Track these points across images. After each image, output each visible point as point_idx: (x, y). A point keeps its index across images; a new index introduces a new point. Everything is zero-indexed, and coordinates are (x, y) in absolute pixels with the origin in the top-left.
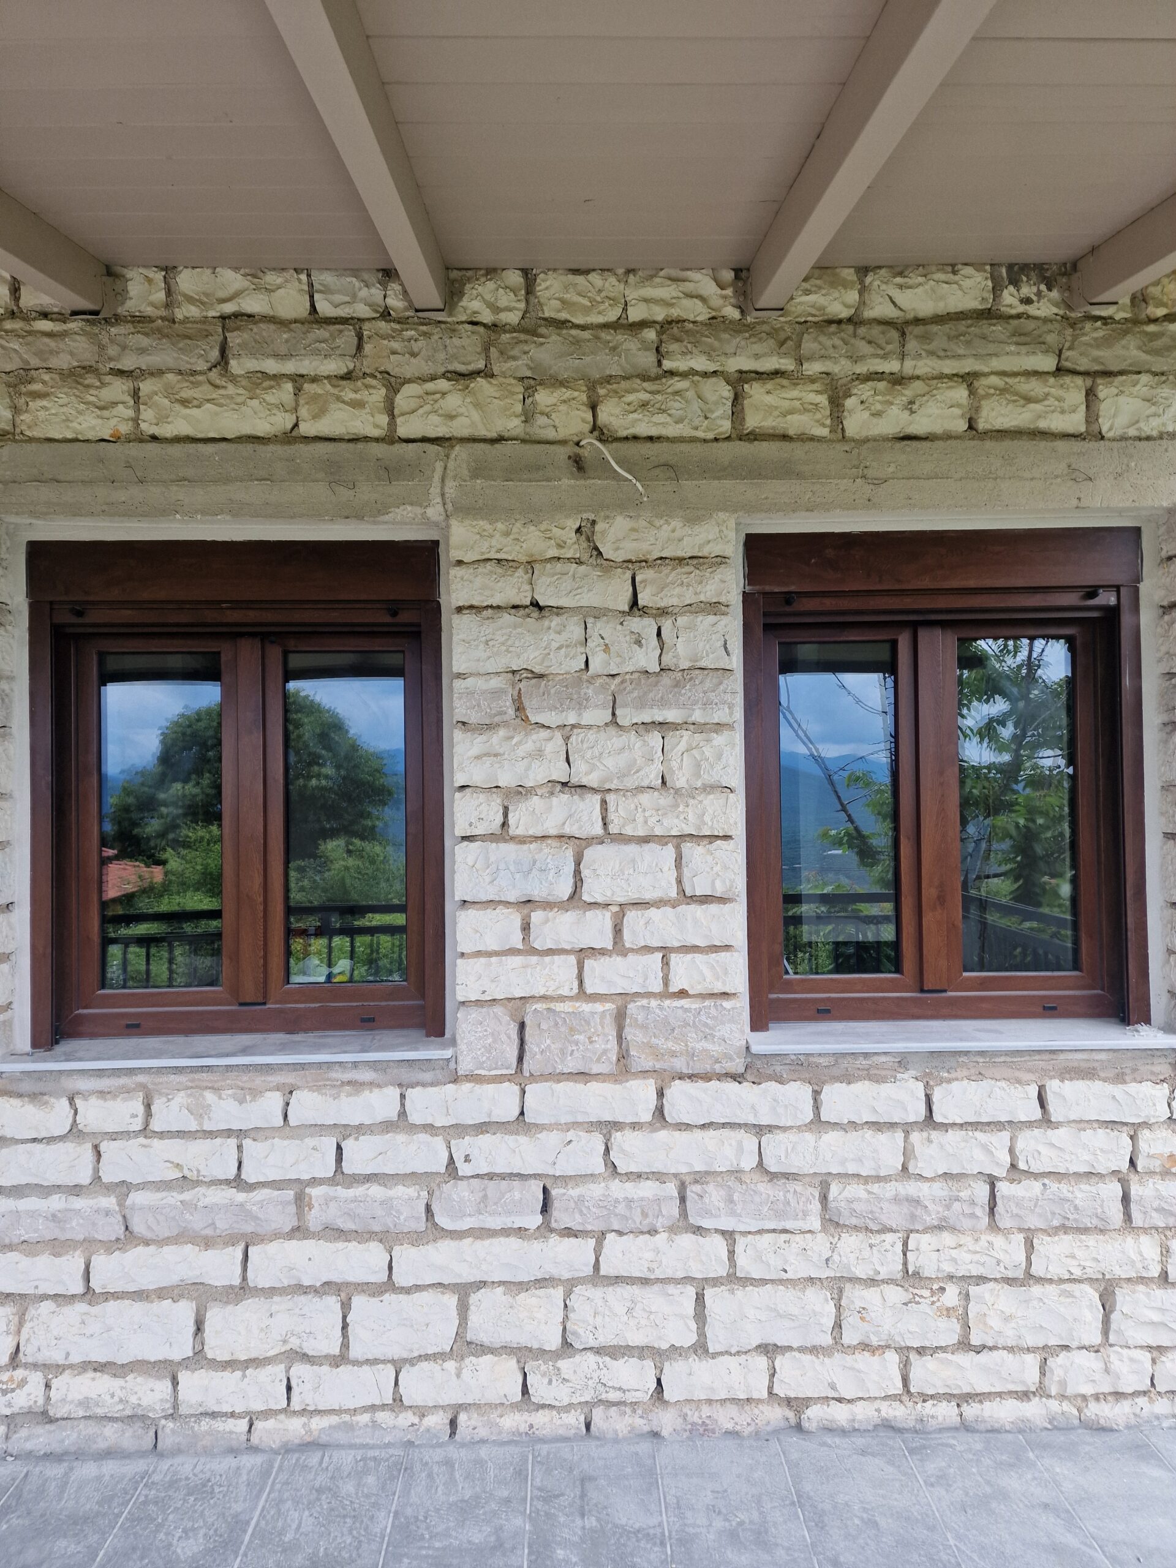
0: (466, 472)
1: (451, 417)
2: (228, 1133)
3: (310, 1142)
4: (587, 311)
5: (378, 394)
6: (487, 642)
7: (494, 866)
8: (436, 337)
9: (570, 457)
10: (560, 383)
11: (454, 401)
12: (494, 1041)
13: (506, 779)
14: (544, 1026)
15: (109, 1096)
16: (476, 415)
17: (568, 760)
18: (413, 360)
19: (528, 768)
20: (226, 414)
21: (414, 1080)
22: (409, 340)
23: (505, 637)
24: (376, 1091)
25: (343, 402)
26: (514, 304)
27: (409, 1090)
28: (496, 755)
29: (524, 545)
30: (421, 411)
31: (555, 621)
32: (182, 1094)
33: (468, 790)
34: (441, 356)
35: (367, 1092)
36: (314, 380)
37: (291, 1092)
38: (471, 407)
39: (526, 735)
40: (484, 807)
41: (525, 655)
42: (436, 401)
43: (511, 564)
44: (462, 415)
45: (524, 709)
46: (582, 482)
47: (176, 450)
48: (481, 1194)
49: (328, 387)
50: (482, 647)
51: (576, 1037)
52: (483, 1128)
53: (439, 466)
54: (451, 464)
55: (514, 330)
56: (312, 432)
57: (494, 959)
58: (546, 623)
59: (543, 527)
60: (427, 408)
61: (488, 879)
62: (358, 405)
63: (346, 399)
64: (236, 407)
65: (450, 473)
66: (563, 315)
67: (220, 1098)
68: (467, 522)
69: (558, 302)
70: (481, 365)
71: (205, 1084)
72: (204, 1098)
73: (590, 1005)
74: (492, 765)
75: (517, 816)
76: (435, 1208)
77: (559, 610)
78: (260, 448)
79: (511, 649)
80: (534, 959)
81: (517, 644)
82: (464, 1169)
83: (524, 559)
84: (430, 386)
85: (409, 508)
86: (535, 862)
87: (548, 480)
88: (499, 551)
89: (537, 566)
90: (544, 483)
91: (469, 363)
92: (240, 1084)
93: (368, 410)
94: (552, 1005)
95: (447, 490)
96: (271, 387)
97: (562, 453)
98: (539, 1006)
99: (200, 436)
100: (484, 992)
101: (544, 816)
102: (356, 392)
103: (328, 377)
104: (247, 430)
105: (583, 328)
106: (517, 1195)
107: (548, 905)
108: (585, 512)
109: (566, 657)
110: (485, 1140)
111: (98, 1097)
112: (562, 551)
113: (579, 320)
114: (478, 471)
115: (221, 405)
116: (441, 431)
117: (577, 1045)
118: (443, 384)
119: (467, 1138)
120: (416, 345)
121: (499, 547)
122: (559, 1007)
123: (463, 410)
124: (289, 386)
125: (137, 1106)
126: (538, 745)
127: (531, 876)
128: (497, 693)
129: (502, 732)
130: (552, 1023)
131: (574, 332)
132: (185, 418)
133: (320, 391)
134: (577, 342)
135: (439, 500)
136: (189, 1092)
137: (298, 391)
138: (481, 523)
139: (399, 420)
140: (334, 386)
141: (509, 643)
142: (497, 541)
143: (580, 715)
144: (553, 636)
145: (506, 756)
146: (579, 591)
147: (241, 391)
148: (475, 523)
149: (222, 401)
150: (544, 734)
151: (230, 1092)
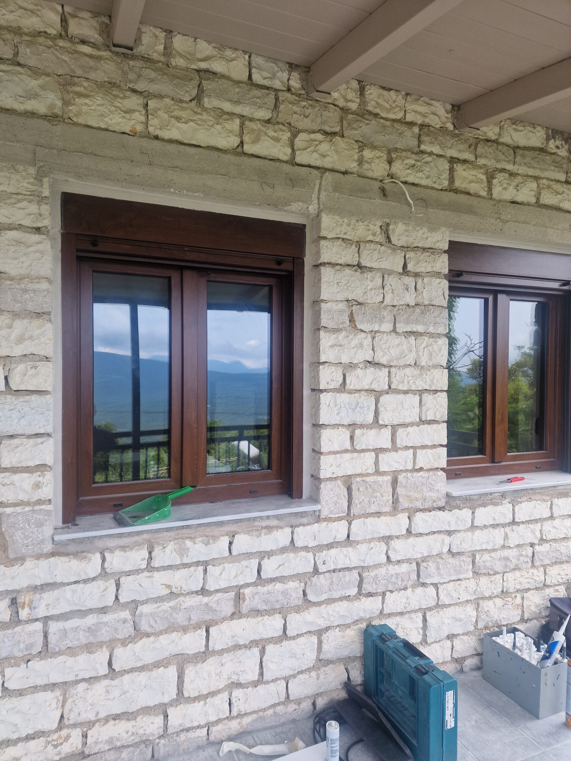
0: (331, 188)
1: (324, 156)
2: (197, 564)
3: (244, 563)
4: (388, 111)
5: (286, 136)
6: (338, 283)
7: (339, 406)
8: (317, 109)
9: (379, 188)
10: (374, 147)
11: (324, 147)
12: (338, 499)
13: (345, 359)
14: (361, 489)
15: (127, 549)
16: (336, 157)
17: (373, 350)
18: (305, 119)
19: (356, 353)
20: (202, 131)
21: (298, 523)
22: (304, 107)
23: (346, 282)
24: (280, 530)
25: (268, 136)
26: (354, 99)
27: (296, 529)
28: (340, 346)
29: (357, 232)
30: (309, 150)
31: (370, 275)
32: (172, 543)
33: (327, 364)
34: (319, 120)
35: (275, 532)
36: (251, 120)
37: (233, 536)
38: (333, 152)
39: (355, 335)
40: (334, 374)
41: (356, 292)
42: (317, 145)
43: (349, 242)
44: (329, 156)
45: (354, 321)
46: (384, 202)
47: (172, 148)
48: (330, 581)
49: (260, 126)
50: (335, 285)
51: (376, 494)
52: (330, 546)
53: (318, 182)
54: (323, 183)
55: (353, 113)
56: (251, 152)
57: (338, 455)
58: (366, 275)
59: (366, 223)
60: (312, 148)
61: (336, 412)
62: (277, 140)
63: (270, 135)
64: (208, 128)
65: (323, 188)
66: (377, 111)
67: (195, 543)
68: (330, 216)
69: (375, 103)
70: (337, 129)
71: (187, 535)
72: (185, 544)
73: (381, 477)
74: (339, 351)
75: (350, 379)
76: (308, 591)
77: (371, 269)
78: (223, 156)
79: (349, 288)
80: (356, 455)
81: (352, 285)
82: (322, 568)
83: (356, 239)
84: (313, 136)
85: (301, 204)
86: (358, 403)
87: (370, 198)
88: (345, 234)
89: (362, 245)
90: (368, 200)
91: (332, 127)
92: (207, 534)
93: (281, 144)
94: (364, 478)
95: (321, 196)
96: (228, 120)
97: (377, 184)
98: (358, 479)
99: (186, 141)
100: (333, 473)
101: (363, 379)
102: (275, 132)
103: (259, 120)
104: (212, 142)
105: (386, 119)
106: (347, 579)
107: (362, 426)
108: (386, 218)
109: (375, 294)
110: (333, 552)
111: (120, 550)
112: (375, 238)
113: (383, 115)
114: (337, 188)
115: (199, 125)
116: (318, 163)
117: (376, 498)
118: (319, 136)
119: (324, 551)
120: (307, 112)
121: (346, 232)
122: (368, 479)
123: (329, 153)
124: (237, 121)
125: (145, 554)
126: (360, 340)
127: (356, 411)
128: (341, 312)
129: (343, 334)
130: (364, 488)
131: (382, 121)
132: (178, 128)
133: (255, 128)
134: (384, 127)
135: (316, 201)
136: (176, 541)
137: (242, 125)
138: (337, 217)
139: (297, 153)
140: (263, 126)
141: (349, 285)
142: (344, 228)
143: (380, 326)
144: (369, 283)
145: (346, 346)
146: (382, 260)
147: (210, 118)
148: (334, 217)
149: (199, 122)
150: (363, 335)
151: (200, 539)
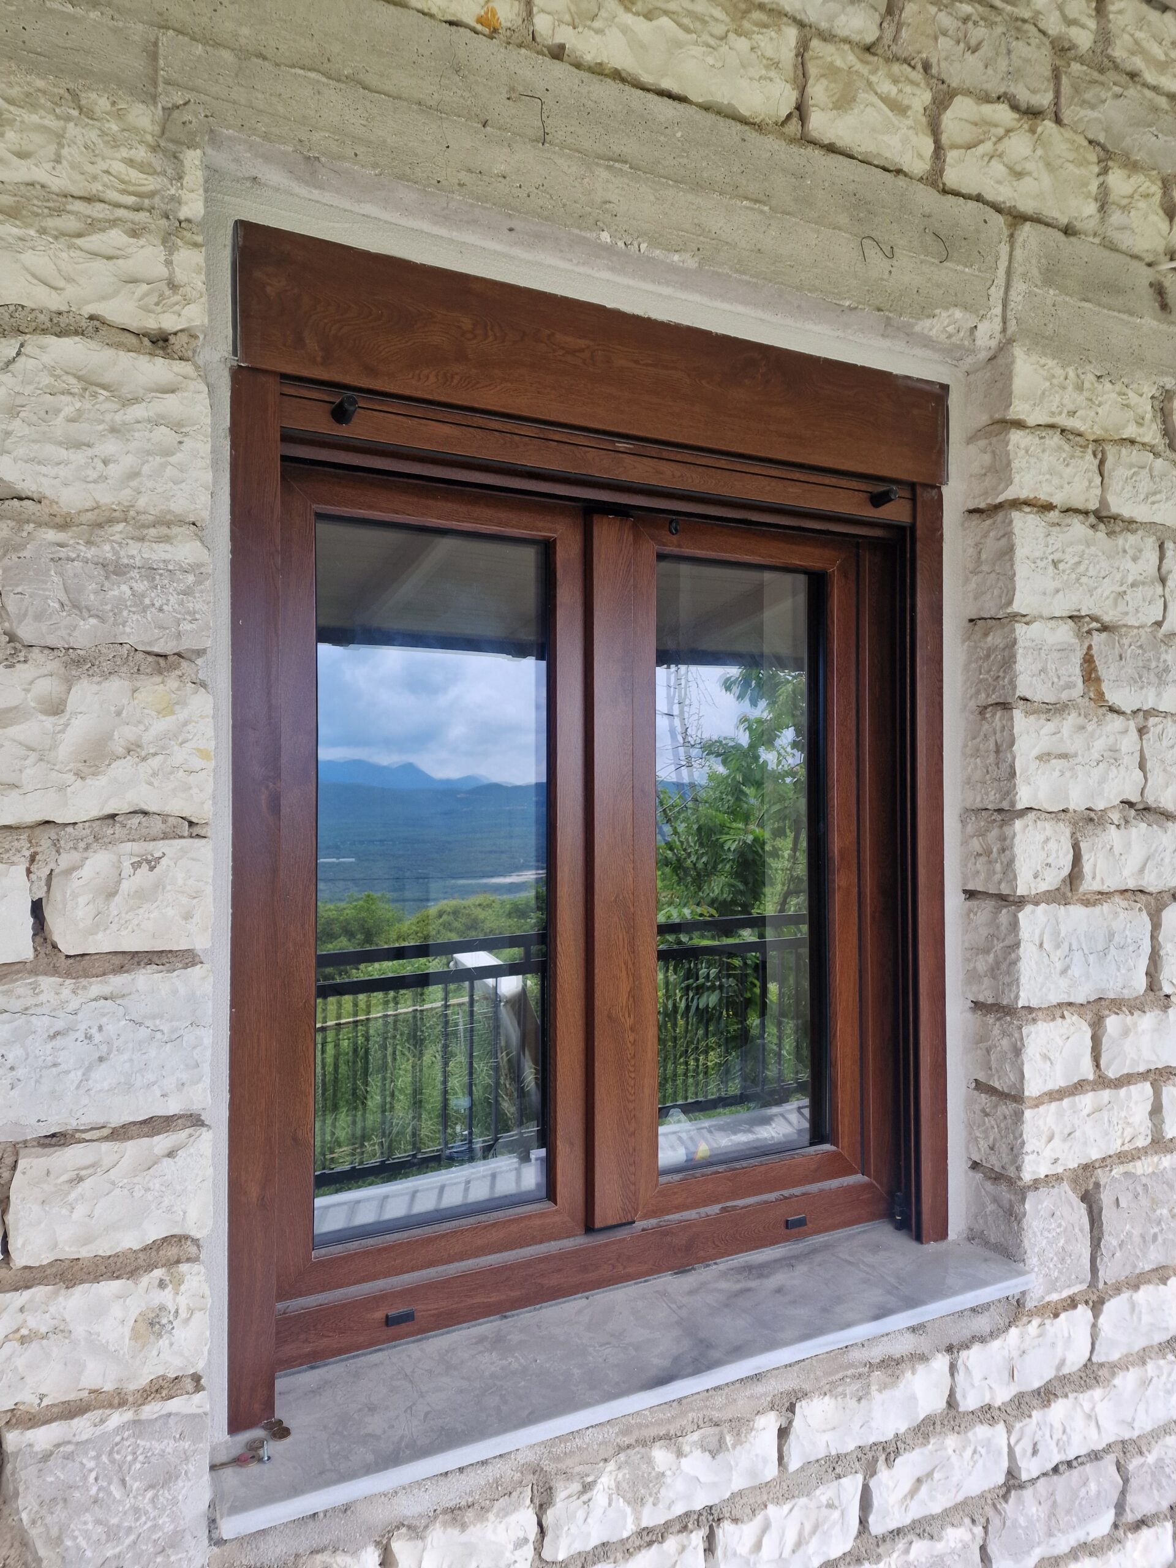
0: (1035, 272)
1: (1019, 175)
2: (683, 1524)
3: (825, 1494)
4: (1162, 67)
5: (920, 98)
6: (1055, 564)
7: (1066, 946)
8: (1000, 29)
9: (1151, 285)
10: (1132, 166)
11: (1019, 146)
12: (1067, 1242)
13: (1077, 801)
14: (1123, 1204)
16: (1046, 180)
17: (1142, 766)
18: (968, 54)
19: (1102, 780)
20: (697, 51)
21: (967, 1334)
22: (966, 20)
23: (1076, 559)
24: (921, 1368)
25: (876, 94)
26: (1084, 20)
27: (964, 1354)
28: (1064, 756)
29: (1100, 410)
30: (981, 149)
31: (1132, 539)
32: (611, 1466)
33: (1032, 816)
34: (1003, 64)
35: (908, 1374)
36: (827, 37)
37: (791, 1409)
38: (1041, 165)
39: (1099, 723)
40: (1052, 845)
41: (1099, 591)
42: (1000, 139)
43: (1078, 439)
44: (1029, 174)
45: (1098, 680)
46: (1164, 327)
47: (607, 92)
48: (1050, 1502)
49: (851, 58)
50: (1051, 568)
51: (1158, 1212)
52: (1046, 1395)
53: (1004, 249)
54: (1018, 253)
55: (1081, 60)
56: (828, 137)
57: (1066, 1102)
58: (1120, 541)
59: (1119, 387)
60: (987, 147)
61: (1059, 966)
62: (899, 108)
63: (879, 91)
64: (712, 42)
65: (1019, 269)
66: (1137, 63)
67: (680, 1454)
68: (1034, 358)
69: (1131, 40)
70: (1044, 100)
71: (653, 1432)
72: (650, 1461)
73: (1169, 1157)
74: (1062, 774)
75: (1092, 861)
76: (992, 1549)
77: (1130, 525)
78: (752, 135)
79: (1084, 580)
80: (1106, 1094)
81: (1091, 572)
82: (1029, 1468)
83: (1099, 433)
84: (988, 110)
85: (958, 314)
86: (1111, 935)
87: (1131, 313)
88: (1072, 414)
89: (1111, 451)
90: (1125, 317)
91: (1034, 92)
92: (716, 1415)
93: (909, 122)
94: (1129, 1167)
95: (1013, 294)
96: (765, 26)
97: (1146, 275)
98: (1118, 1171)
99: (647, 78)
100: (1056, 1160)
101: (1123, 858)
102: (895, 81)
103: (847, 41)
104: (722, 93)
105: (1155, 89)
106: (1093, 1487)
107: (1118, 1005)
108: (1167, 374)
109: (1144, 600)
110: (1059, 1409)
112: (1141, 430)
113: (1150, 77)
114: (1051, 275)
115: (688, 30)
116: (1003, 193)
117: (1159, 1223)
118: (1003, 113)
119: (1034, 1413)
120: (978, 33)
121: (1072, 407)
122: (1141, 1167)
123: (1029, 166)
124: (792, 34)
125: (525, 1519)
126: (1112, 739)
127: (1109, 957)
128: (1064, 650)
129: (1071, 720)
130: (1130, 1195)
131: (1149, 94)
132: (625, 30)
133: (839, 63)
134: (1155, 109)
135: (998, 310)
136: (622, 1457)
137: (802, 51)
138: (1051, 363)
139: (951, 156)
140: (862, 61)
141: (1082, 568)
142: (1071, 398)
143: (1159, 695)
144: (1130, 565)
145: (1079, 759)
146: (1158, 497)
147: (718, 13)
148: (1043, 361)
149: (686, 21)
150: (1115, 723)
151: (696, 1436)
